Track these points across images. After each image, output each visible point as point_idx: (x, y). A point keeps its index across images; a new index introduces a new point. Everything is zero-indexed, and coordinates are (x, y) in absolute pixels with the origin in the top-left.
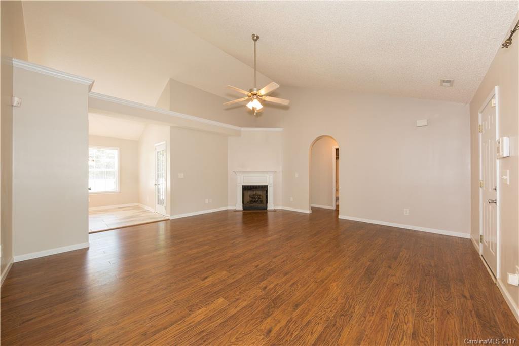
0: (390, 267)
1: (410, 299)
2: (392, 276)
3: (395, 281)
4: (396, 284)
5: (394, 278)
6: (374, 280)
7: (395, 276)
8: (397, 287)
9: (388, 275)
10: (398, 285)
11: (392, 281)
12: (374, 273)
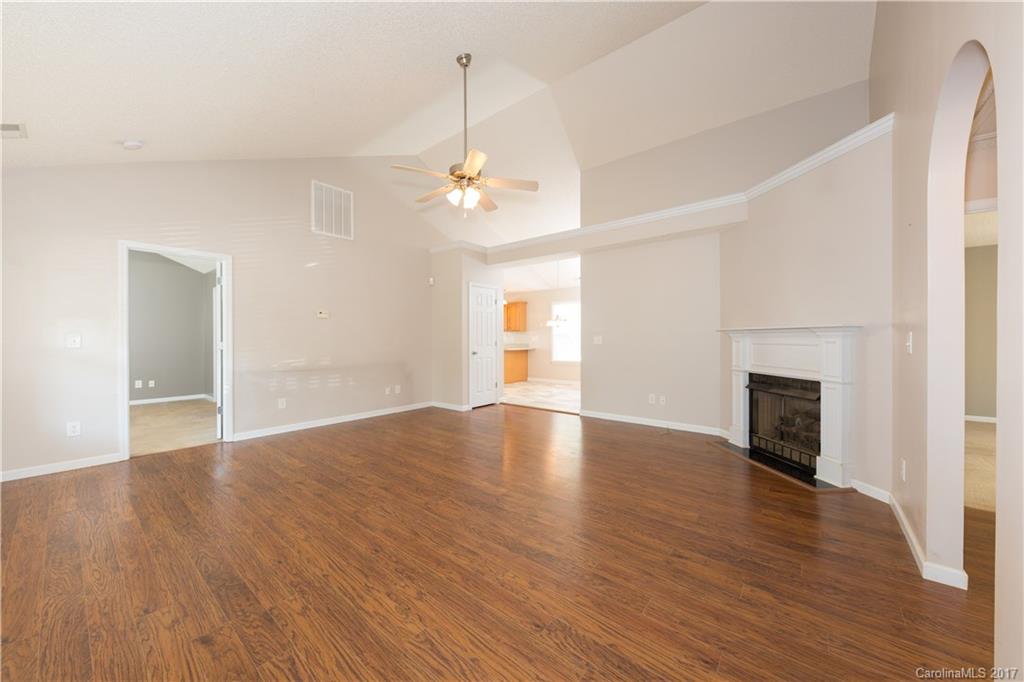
0: (206, 641)
1: (102, 606)
2: (176, 621)
3: (158, 613)
4: (152, 608)
5: (167, 620)
6: (203, 582)
7: (169, 628)
8: (145, 607)
9: (186, 615)
10: (146, 612)
11: (165, 610)
12: (222, 593)
